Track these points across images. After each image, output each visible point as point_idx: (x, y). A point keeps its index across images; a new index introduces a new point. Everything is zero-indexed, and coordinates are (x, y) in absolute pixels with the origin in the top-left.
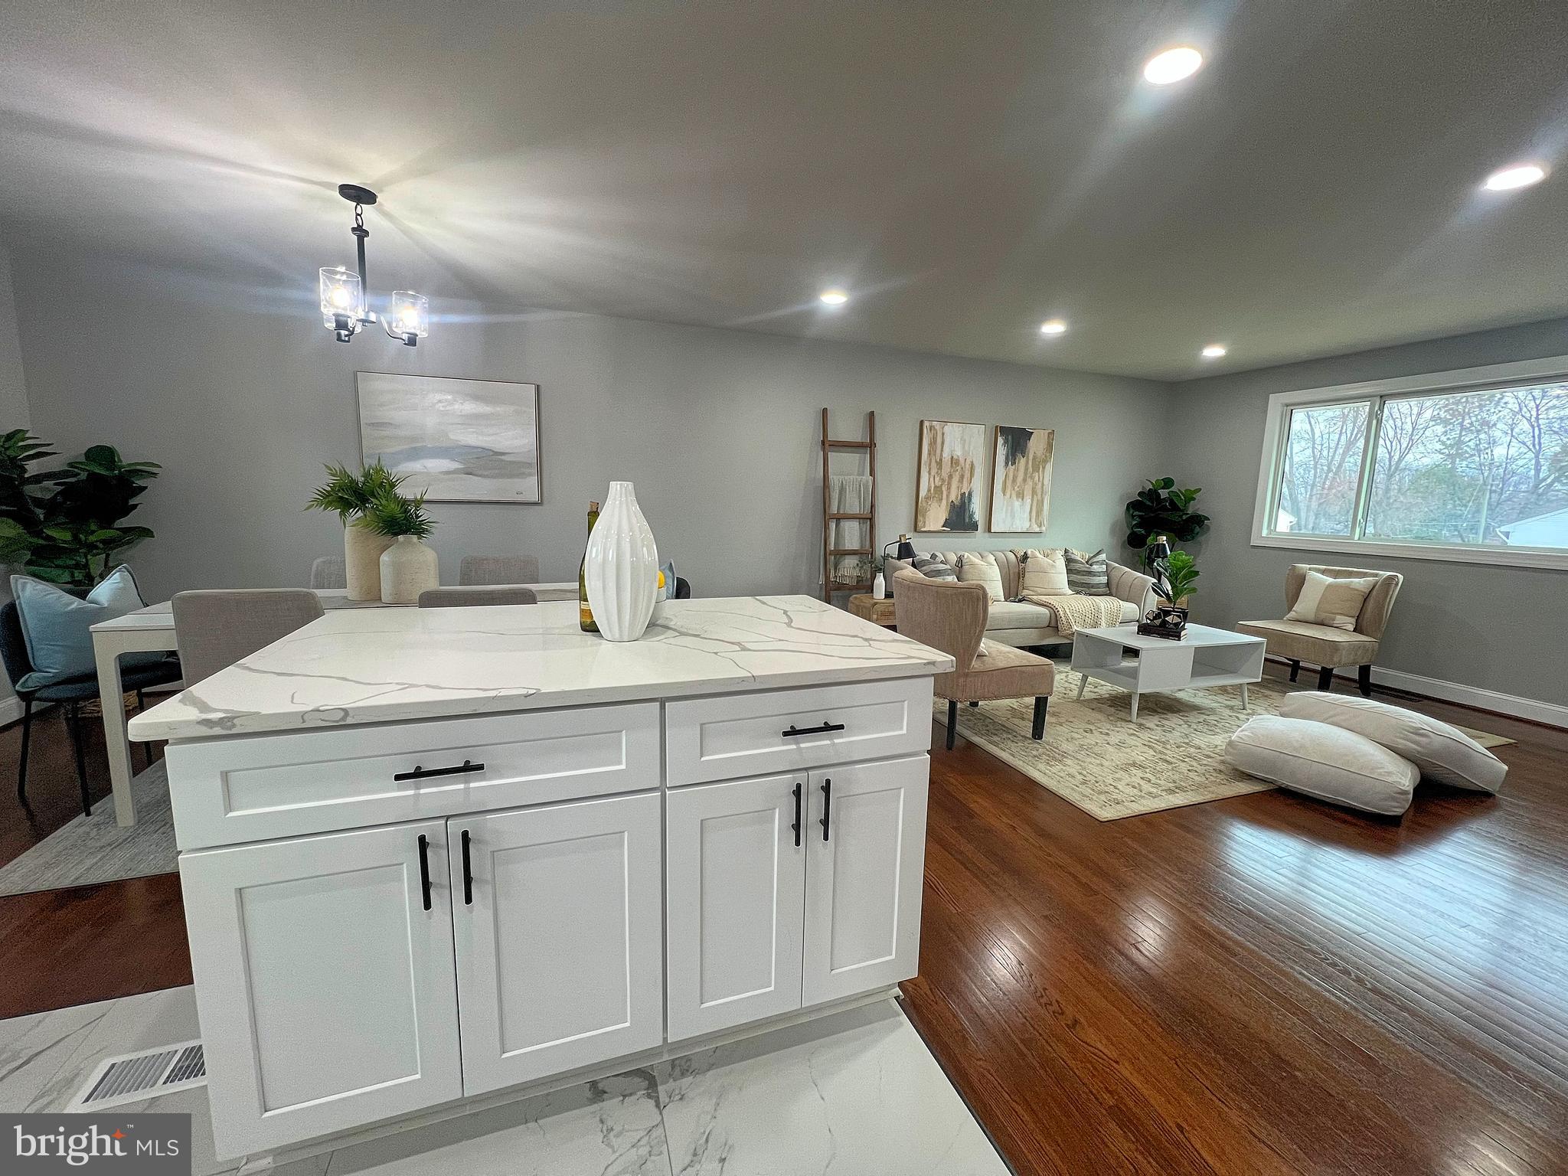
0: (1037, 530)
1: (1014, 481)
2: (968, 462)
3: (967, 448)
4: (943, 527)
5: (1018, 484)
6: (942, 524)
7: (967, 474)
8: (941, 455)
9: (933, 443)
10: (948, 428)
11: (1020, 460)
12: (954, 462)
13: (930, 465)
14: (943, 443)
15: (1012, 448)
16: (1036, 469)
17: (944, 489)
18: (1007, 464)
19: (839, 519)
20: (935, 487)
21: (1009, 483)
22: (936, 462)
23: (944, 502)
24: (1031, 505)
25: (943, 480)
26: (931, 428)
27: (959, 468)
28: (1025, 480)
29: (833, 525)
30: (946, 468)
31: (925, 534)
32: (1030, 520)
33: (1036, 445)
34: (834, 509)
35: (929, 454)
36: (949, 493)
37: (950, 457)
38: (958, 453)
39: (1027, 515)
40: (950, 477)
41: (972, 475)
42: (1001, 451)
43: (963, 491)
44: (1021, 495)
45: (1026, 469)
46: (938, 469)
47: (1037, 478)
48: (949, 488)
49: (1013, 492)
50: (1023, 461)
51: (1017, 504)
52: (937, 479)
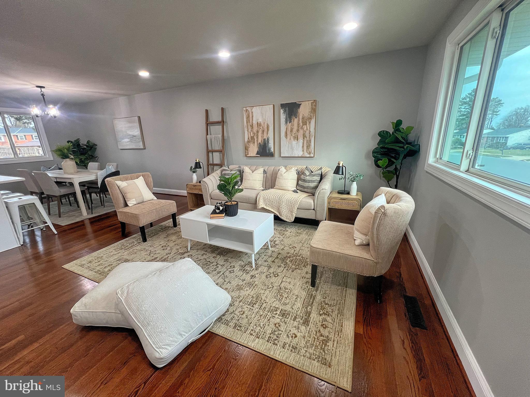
0: (308, 156)
1: (291, 131)
2: (266, 124)
3: (264, 117)
4: (257, 154)
5: (294, 133)
6: (256, 153)
7: (266, 130)
8: (252, 122)
9: (248, 117)
10: (254, 109)
11: (294, 120)
12: (259, 125)
13: (248, 127)
14: (252, 117)
15: (289, 114)
16: (305, 123)
17: (255, 137)
18: (286, 123)
19: (213, 151)
20: (251, 137)
21: (289, 133)
22: (250, 125)
23: (256, 143)
24: (303, 143)
25: (254, 133)
26: (246, 110)
27: (261, 127)
28: (298, 131)
29: (210, 154)
30: (255, 129)
31: (249, 158)
32: (303, 151)
33: (304, 110)
34: (210, 148)
35: (247, 123)
36: (258, 139)
37: (256, 122)
38: (260, 120)
39: (301, 148)
40: (258, 132)
41: (268, 130)
42: (283, 117)
43: (264, 138)
44: (296, 138)
45: (298, 124)
46: (252, 129)
47: (305, 128)
48: (257, 137)
49: (291, 137)
50: (296, 120)
51: (294, 143)
52: (252, 133)
